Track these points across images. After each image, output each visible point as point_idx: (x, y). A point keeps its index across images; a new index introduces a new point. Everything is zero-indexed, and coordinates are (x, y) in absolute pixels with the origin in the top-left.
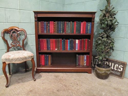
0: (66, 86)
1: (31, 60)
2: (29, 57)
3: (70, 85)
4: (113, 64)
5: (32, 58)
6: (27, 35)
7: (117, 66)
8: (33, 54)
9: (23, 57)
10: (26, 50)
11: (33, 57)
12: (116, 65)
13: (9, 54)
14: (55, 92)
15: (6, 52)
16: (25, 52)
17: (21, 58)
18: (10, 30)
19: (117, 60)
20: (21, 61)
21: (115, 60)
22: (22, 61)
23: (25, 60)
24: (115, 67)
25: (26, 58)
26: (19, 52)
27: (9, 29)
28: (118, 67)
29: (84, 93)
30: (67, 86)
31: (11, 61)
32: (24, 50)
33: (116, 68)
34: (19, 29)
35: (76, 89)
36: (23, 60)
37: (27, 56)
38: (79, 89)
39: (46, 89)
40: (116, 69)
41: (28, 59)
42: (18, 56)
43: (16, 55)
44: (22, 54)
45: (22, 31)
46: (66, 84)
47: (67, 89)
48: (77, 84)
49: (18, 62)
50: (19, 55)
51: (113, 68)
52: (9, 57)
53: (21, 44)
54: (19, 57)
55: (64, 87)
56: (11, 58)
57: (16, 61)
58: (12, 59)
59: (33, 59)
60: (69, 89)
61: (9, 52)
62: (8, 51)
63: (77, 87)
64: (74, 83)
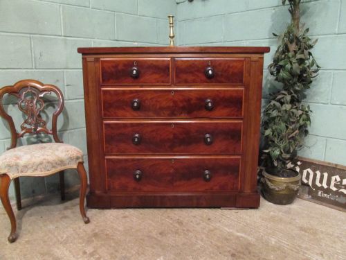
0: (180, 223)
1: (75, 166)
2: (71, 159)
3: (192, 222)
4: (326, 175)
5: (78, 162)
6: (63, 100)
7: (339, 179)
8: (81, 151)
9: (54, 160)
10: (62, 142)
11: (81, 160)
12: (333, 178)
13: (15, 153)
14: (155, 236)
15: (8, 149)
16: (59, 146)
17: (49, 162)
18: (18, 88)
19: (336, 165)
20: (49, 170)
21: (329, 164)
22: (53, 171)
23: (59, 169)
24: (333, 183)
25: (62, 162)
26: (45, 148)
27: (17, 85)
28: (341, 182)
30: (184, 224)
31: (22, 172)
32: (58, 140)
33: (336, 186)
34: (42, 85)
35: (207, 229)
36: (54, 167)
37: (66, 157)
38: (212, 231)
39: (133, 230)
40: (335, 189)
41: (68, 164)
42: (42, 157)
43: (36, 155)
44: (51, 151)
45: (52, 92)
46: (181, 219)
48: (209, 219)
50: (43, 155)
51: (325, 186)
52: (18, 161)
53: (49, 126)
54: (44, 159)
55: (177, 225)
56: (22, 162)
57: (36, 170)
58: (26, 166)
59: (81, 164)
60: (188, 230)
61: (16, 149)
62: (14, 145)
63: (209, 224)
64: (202, 217)
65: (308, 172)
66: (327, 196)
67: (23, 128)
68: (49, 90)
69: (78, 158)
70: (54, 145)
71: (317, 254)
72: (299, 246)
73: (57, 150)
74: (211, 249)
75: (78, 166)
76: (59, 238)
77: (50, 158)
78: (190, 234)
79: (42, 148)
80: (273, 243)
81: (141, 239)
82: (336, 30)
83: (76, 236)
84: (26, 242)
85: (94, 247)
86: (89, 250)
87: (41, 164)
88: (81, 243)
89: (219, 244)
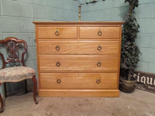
0: (87, 100)
1: (32, 78)
2: (30, 74)
3: (92, 100)
4: (151, 79)
5: (33, 75)
6: (27, 47)
8: (34, 71)
9: (22, 75)
10: (26, 66)
11: (34, 75)
13: (4, 71)
14: (77, 106)
15: (1, 69)
16: (24, 68)
17: (19, 76)
18: (6, 41)
20: (19, 79)
22: (21, 80)
23: (24, 78)
25: (25, 76)
26: (18, 69)
29: (109, 107)
30: (89, 101)
31: (6, 80)
32: (24, 65)
34: (18, 40)
35: (99, 103)
36: (21, 78)
37: (27, 73)
38: (102, 103)
41: (28, 76)
42: (16, 73)
43: (13, 72)
44: (20, 70)
47: (89, 103)
49: (16, 80)
50: (17, 72)
52: (5, 75)
53: (20, 59)
54: (17, 74)
56: (6, 75)
57: (13, 79)
58: (8, 78)
59: (34, 76)
61: (5, 69)
62: (4, 67)
63: (100, 101)
65: (143, 78)
66: (153, 88)
67: (8, 59)
68: (21, 42)
69: (33, 74)
70: (22, 67)
71: (149, 112)
72: (140, 109)
73: (23, 70)
74: (103, 112)
75: (33, 78)
76: (34, 108)
77: (20, 74)
78: (92, 105)
79: (16, 69)
80: (129, 108)
81: (71, 108)
82: (152, 16)
83: (42, 107)
84: (19, 110)
85: (51, 112)
86: (49, 113)
87: (15, 76)
88: (44, 110)
89: (106, 109)
